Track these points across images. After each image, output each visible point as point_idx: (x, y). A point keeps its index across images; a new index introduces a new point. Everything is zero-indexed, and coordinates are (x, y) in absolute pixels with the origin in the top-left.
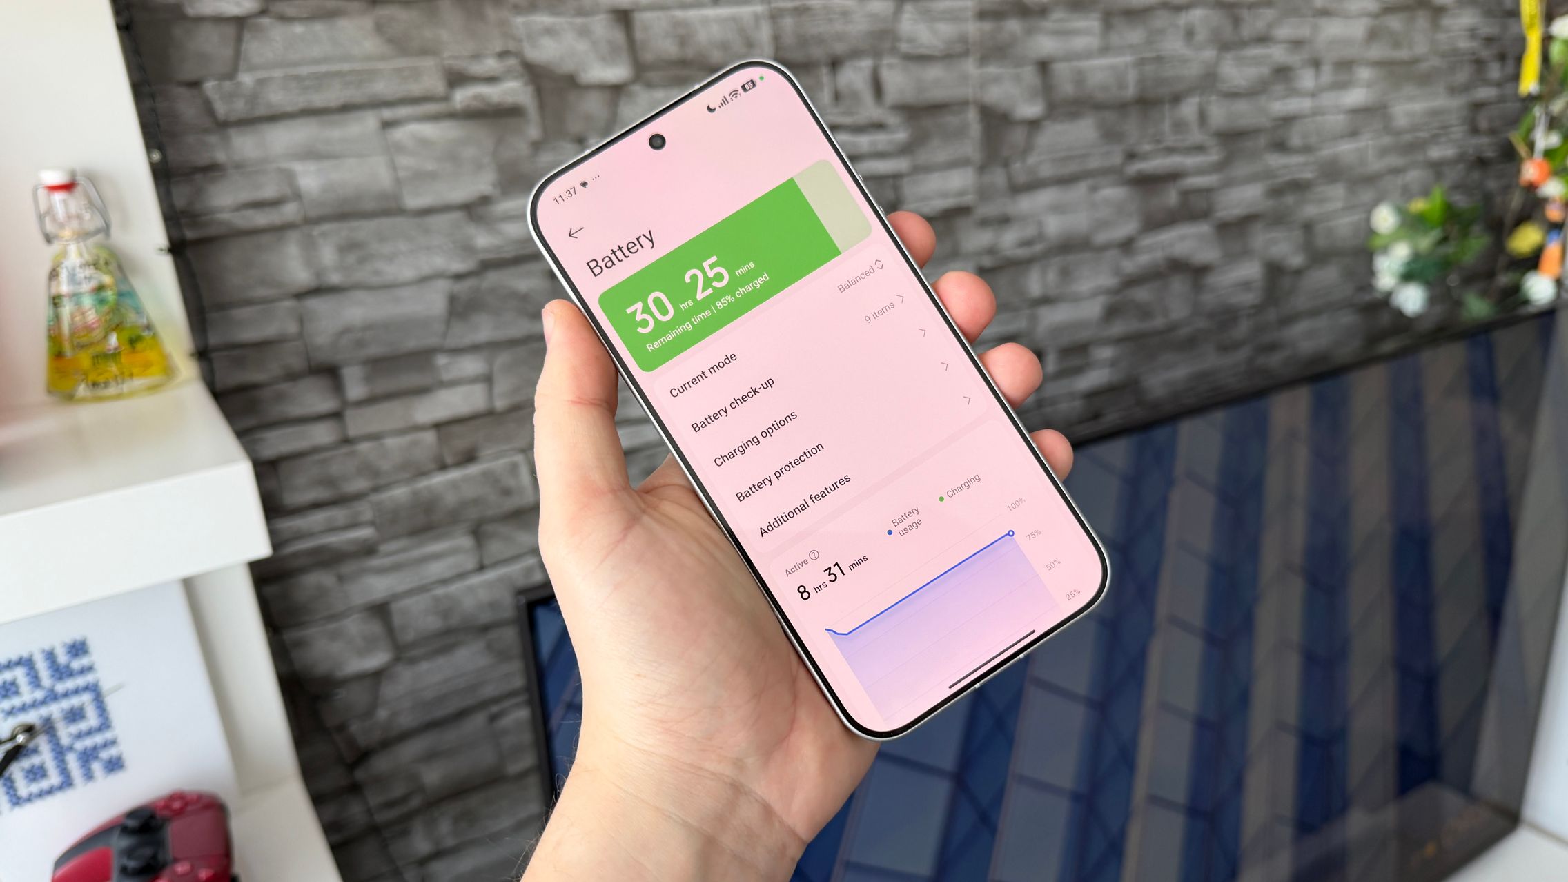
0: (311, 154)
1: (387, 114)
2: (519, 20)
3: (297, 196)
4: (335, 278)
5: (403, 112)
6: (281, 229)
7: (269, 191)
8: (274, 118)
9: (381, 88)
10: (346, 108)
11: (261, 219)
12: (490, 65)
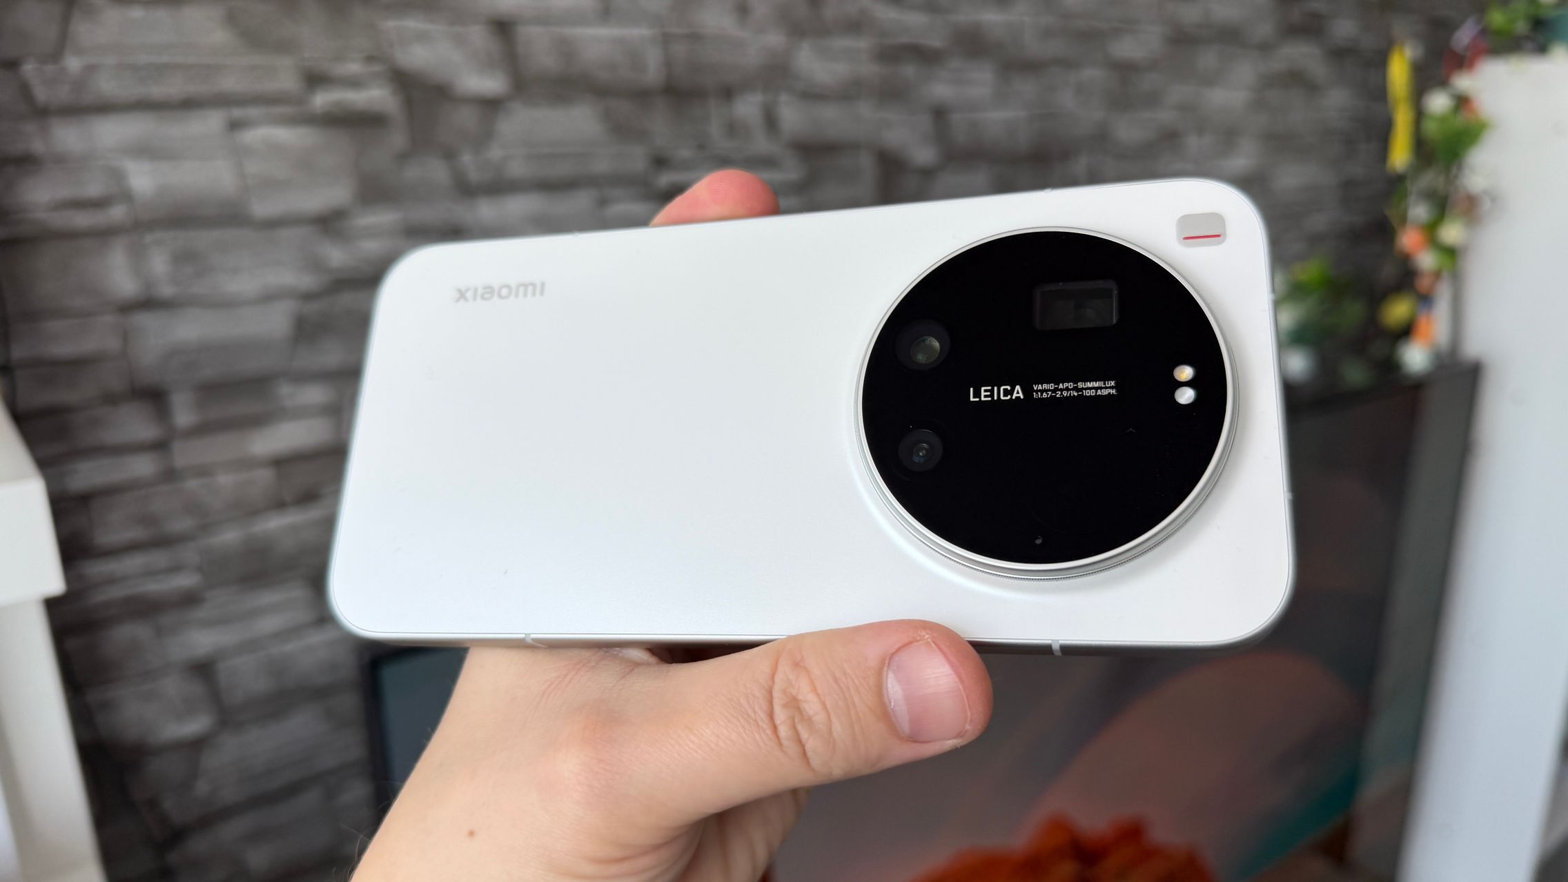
0: (145, 151)
1: (237, 113)
2: (390, 24)
3: (127, 196)
4: (166, 290)
5: (253, 112)
6: (105, 234)
7: (93, 188)
8: (105, 108)
9: (229, 83)
10: (189, 105)
11: (82, 220)
12: (354, 67)
